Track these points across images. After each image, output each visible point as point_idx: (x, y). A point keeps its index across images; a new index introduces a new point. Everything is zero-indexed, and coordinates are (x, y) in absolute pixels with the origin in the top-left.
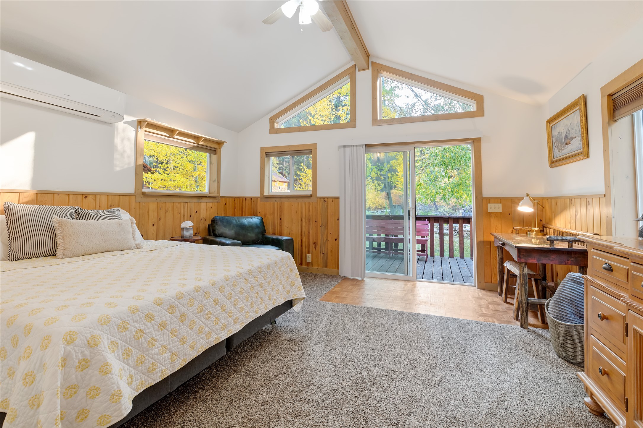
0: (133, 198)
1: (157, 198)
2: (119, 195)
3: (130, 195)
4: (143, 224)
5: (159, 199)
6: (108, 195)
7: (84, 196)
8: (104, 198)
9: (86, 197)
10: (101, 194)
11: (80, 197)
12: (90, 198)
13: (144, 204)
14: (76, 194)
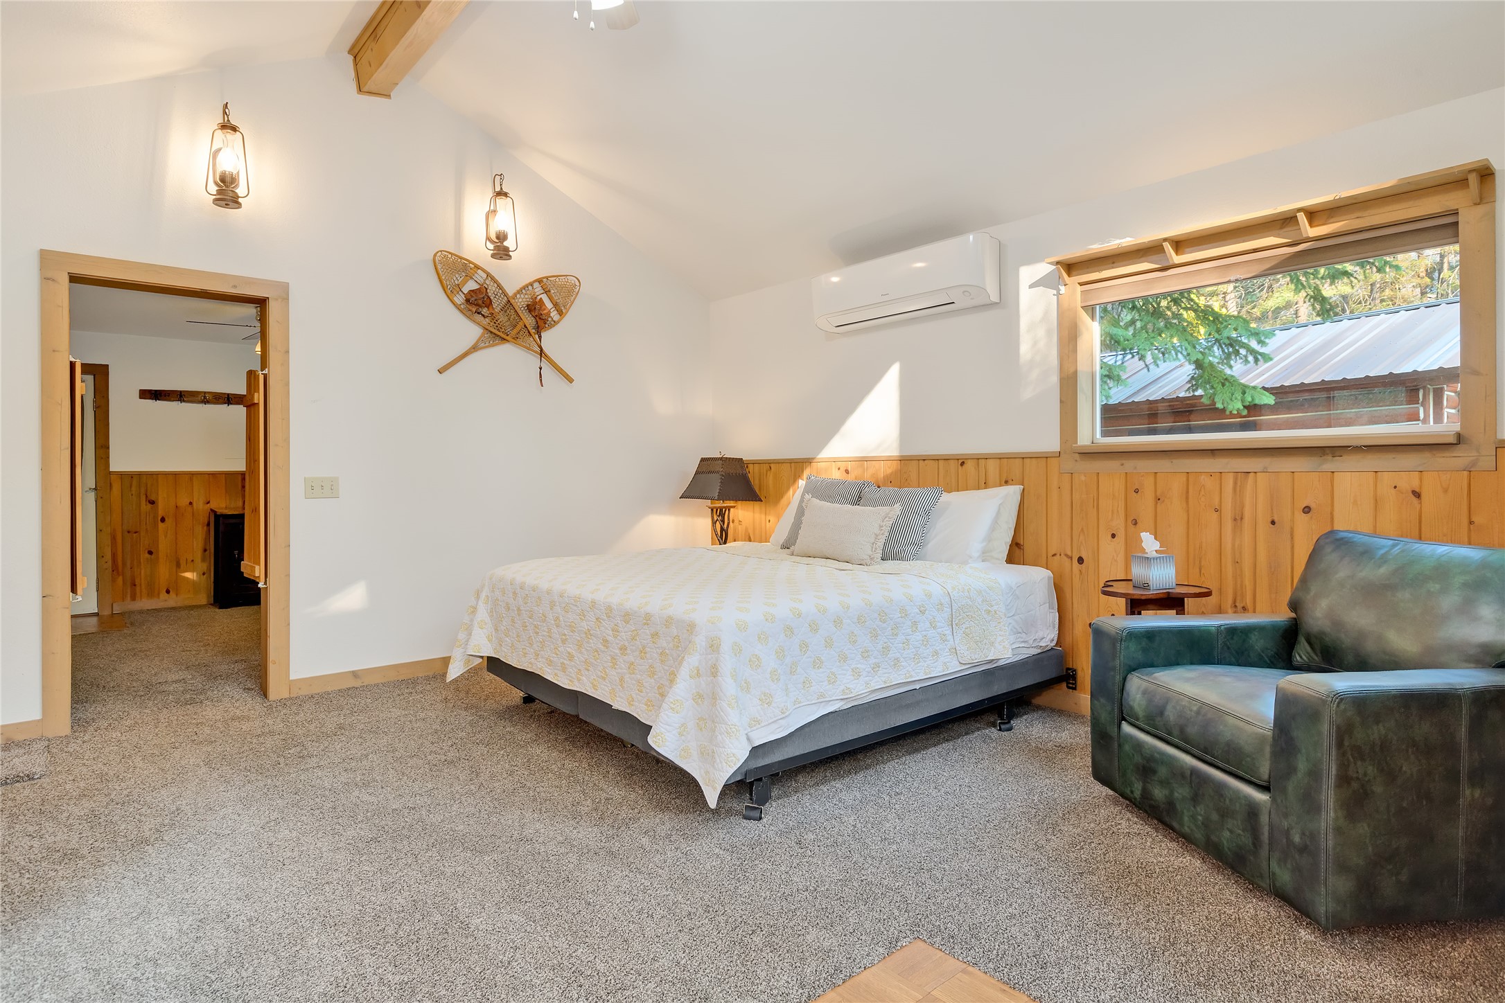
0: (1054, 462)
1: (1124, 462)
2: (1023, 457)
3: (1045, 457)
4: (1082, 529)
5: (1130, 465)
6: (1000, 458)
7: (960, 461)
8: (992, 466)
9: (962, 464)
10: (986, 458)
11: (953, 464)
12: (970, 465)
13: (1083, 478)
14: (947, 459)
